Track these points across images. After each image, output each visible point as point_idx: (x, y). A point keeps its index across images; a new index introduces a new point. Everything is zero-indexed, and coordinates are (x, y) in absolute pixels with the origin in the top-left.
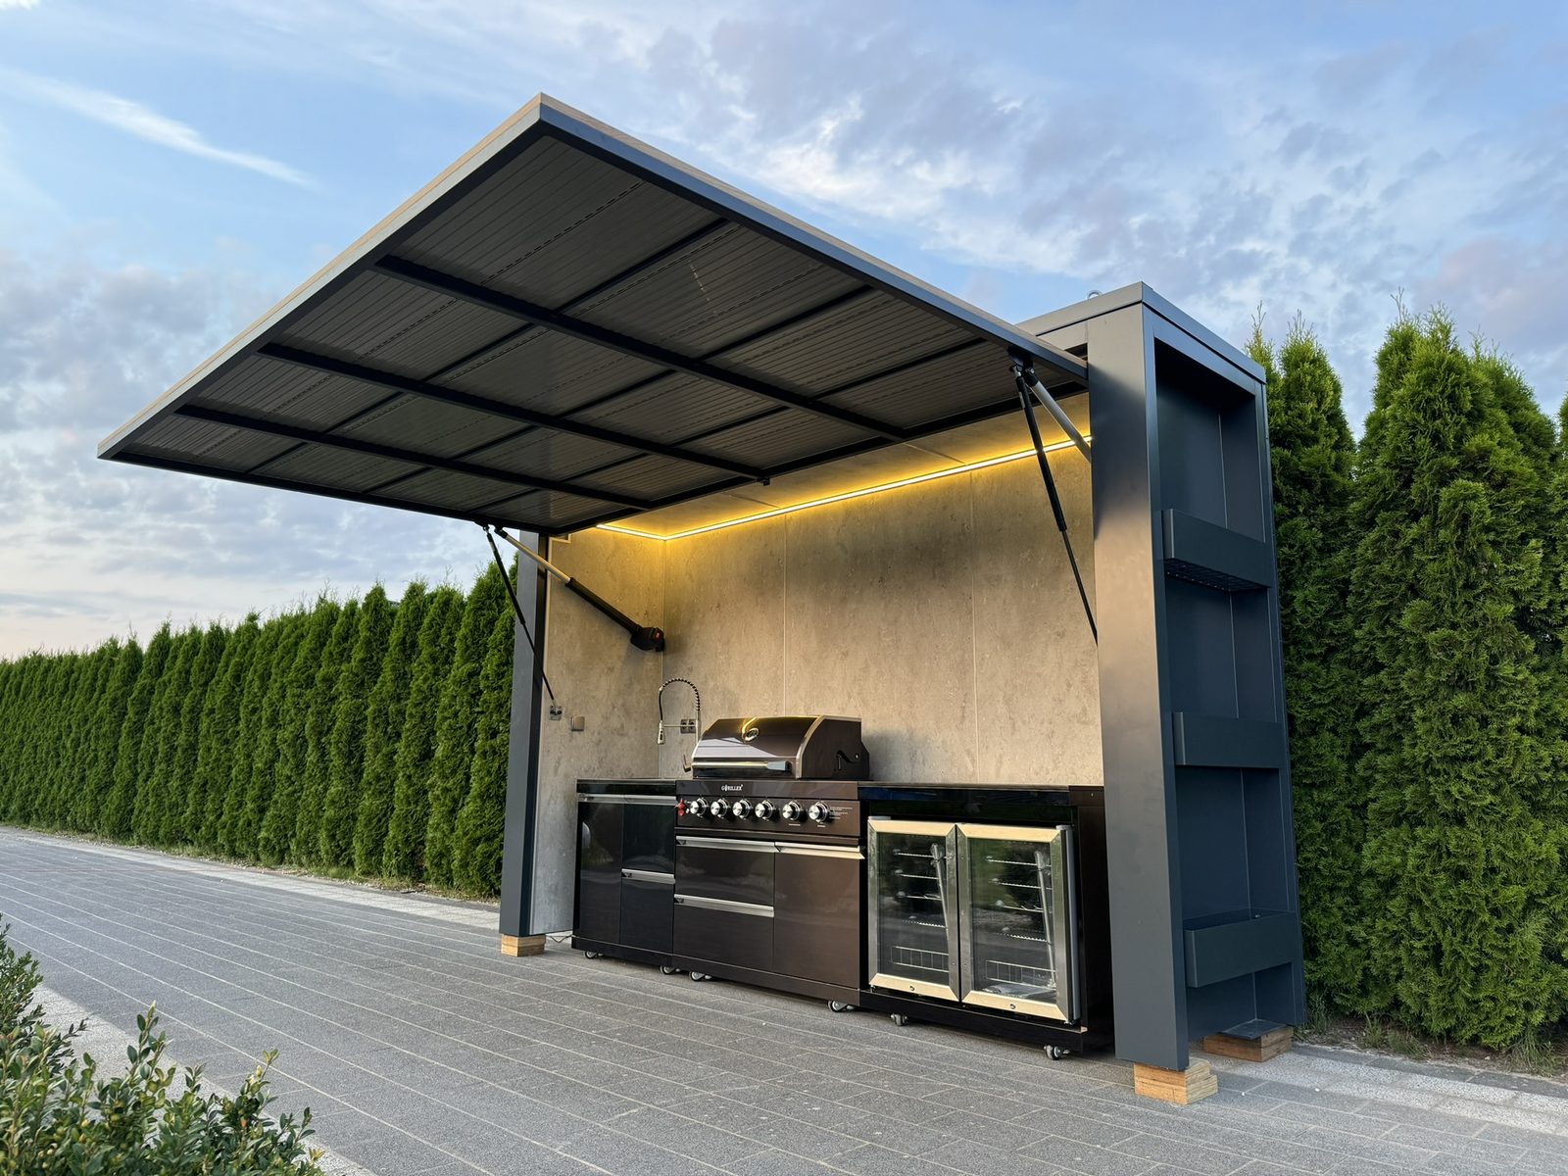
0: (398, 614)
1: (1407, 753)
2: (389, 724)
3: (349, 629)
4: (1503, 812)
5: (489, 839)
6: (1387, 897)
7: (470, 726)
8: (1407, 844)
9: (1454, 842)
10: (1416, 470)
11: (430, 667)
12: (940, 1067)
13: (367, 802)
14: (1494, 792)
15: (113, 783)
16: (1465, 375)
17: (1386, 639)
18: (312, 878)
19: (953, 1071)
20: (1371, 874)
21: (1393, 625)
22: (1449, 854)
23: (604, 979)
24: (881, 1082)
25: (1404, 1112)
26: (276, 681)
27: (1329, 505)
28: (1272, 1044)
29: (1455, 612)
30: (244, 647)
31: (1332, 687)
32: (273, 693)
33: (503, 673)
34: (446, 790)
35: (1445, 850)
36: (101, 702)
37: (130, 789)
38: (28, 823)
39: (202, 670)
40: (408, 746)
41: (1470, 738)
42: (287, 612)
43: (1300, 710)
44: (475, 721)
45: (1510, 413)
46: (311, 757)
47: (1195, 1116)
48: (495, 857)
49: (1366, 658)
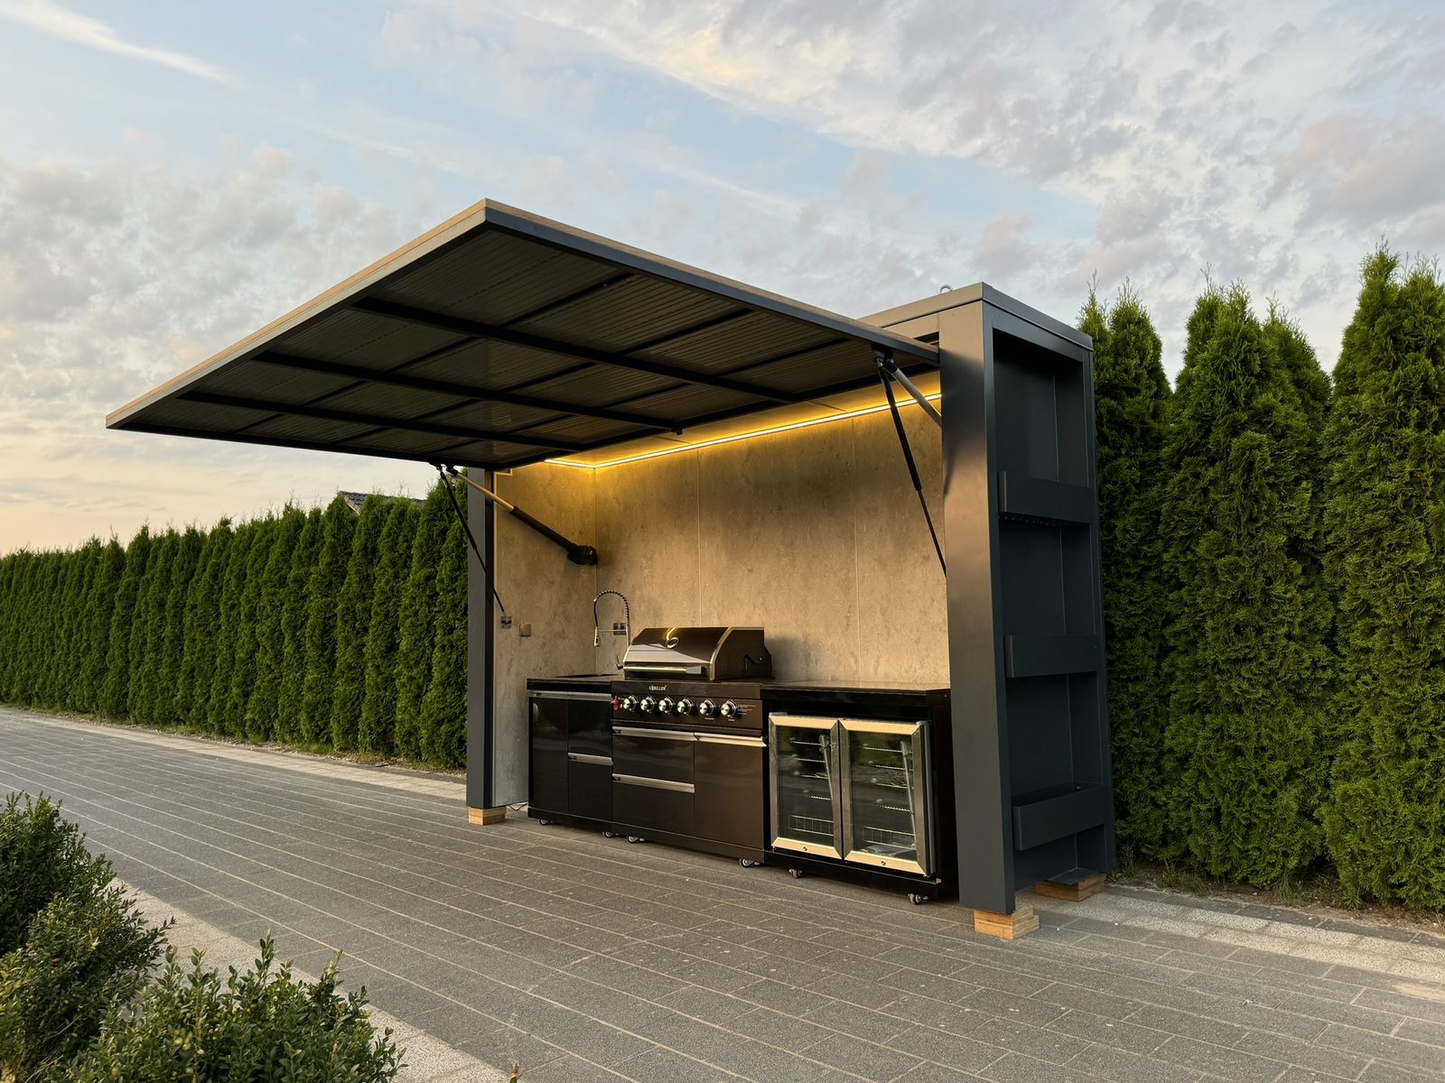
0: (359, 523)
1: (1200, 655)
2: (356, 620)
3: (315, 535)
4: (1272, 703)
5: (451, 720)
6: (1182, 769)
7: (429, 623)
8: (1198, 728)
9: (1234, 727)
10: (1214, 423)
11: (391, 571)
12: (825, 913)
13: (341, 688)
14: (1267, 686)
15: (106, 669)
16: (1256, 343)
17: (1187, 562)
18: (296, 754)
19: (835, 917)
20: (1171, 751)
21: (1193, 551)
22: (1230, 737)
23: (556, 844)
24: (778, 928)
25: (1178, 940)
26: (251, 581)
27: (1147, 448)
28: (1088, 887)
29: (1239, 543)
30: (219, 549)
31: (1146, 600)
32: (250, 590)
33: (456, 578)
34: (411, 678)
35: (1226, 733)
36: (89, 596)
37: (123, 675)
38: (30, 704)
39: (182, 569)
40: (374, 641)
41: (1248, 644)
42: (256, 518)
43: (1118, 619)
44: (433, 618)
45: (1294, 372)
46: (288, 648)
47: (1017, 949)
48: (457, 735)
49: (1171, 577)
